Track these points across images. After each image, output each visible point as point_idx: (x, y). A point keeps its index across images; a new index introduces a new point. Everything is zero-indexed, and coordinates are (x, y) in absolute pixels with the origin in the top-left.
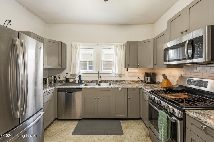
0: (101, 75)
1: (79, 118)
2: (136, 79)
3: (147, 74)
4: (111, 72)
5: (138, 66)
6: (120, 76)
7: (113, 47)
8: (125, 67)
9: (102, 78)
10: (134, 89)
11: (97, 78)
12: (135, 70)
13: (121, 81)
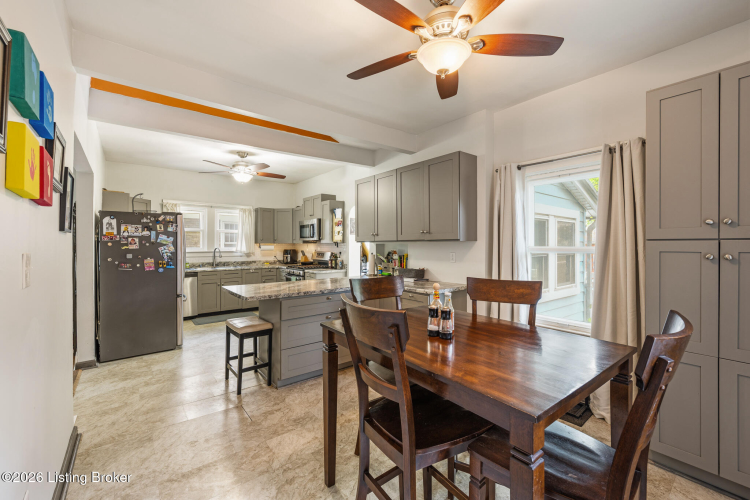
0: (223, 255)
1: (190, 315)
2: (272, 259)
3: (286, 252)
4: (234, 249)
5: (274, 241)
6: (248, 255)
7: (238, 211)
8: (256, 242)
9: (218, 260)
10: (270, 270)
11: (211, 261)
12: (271, 247)
13: (250, 263)
